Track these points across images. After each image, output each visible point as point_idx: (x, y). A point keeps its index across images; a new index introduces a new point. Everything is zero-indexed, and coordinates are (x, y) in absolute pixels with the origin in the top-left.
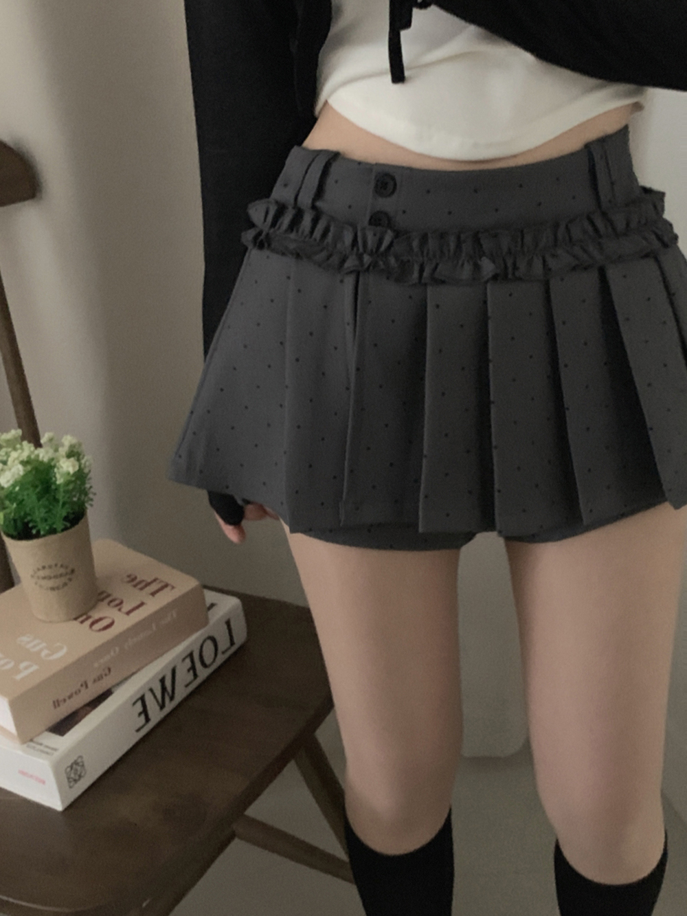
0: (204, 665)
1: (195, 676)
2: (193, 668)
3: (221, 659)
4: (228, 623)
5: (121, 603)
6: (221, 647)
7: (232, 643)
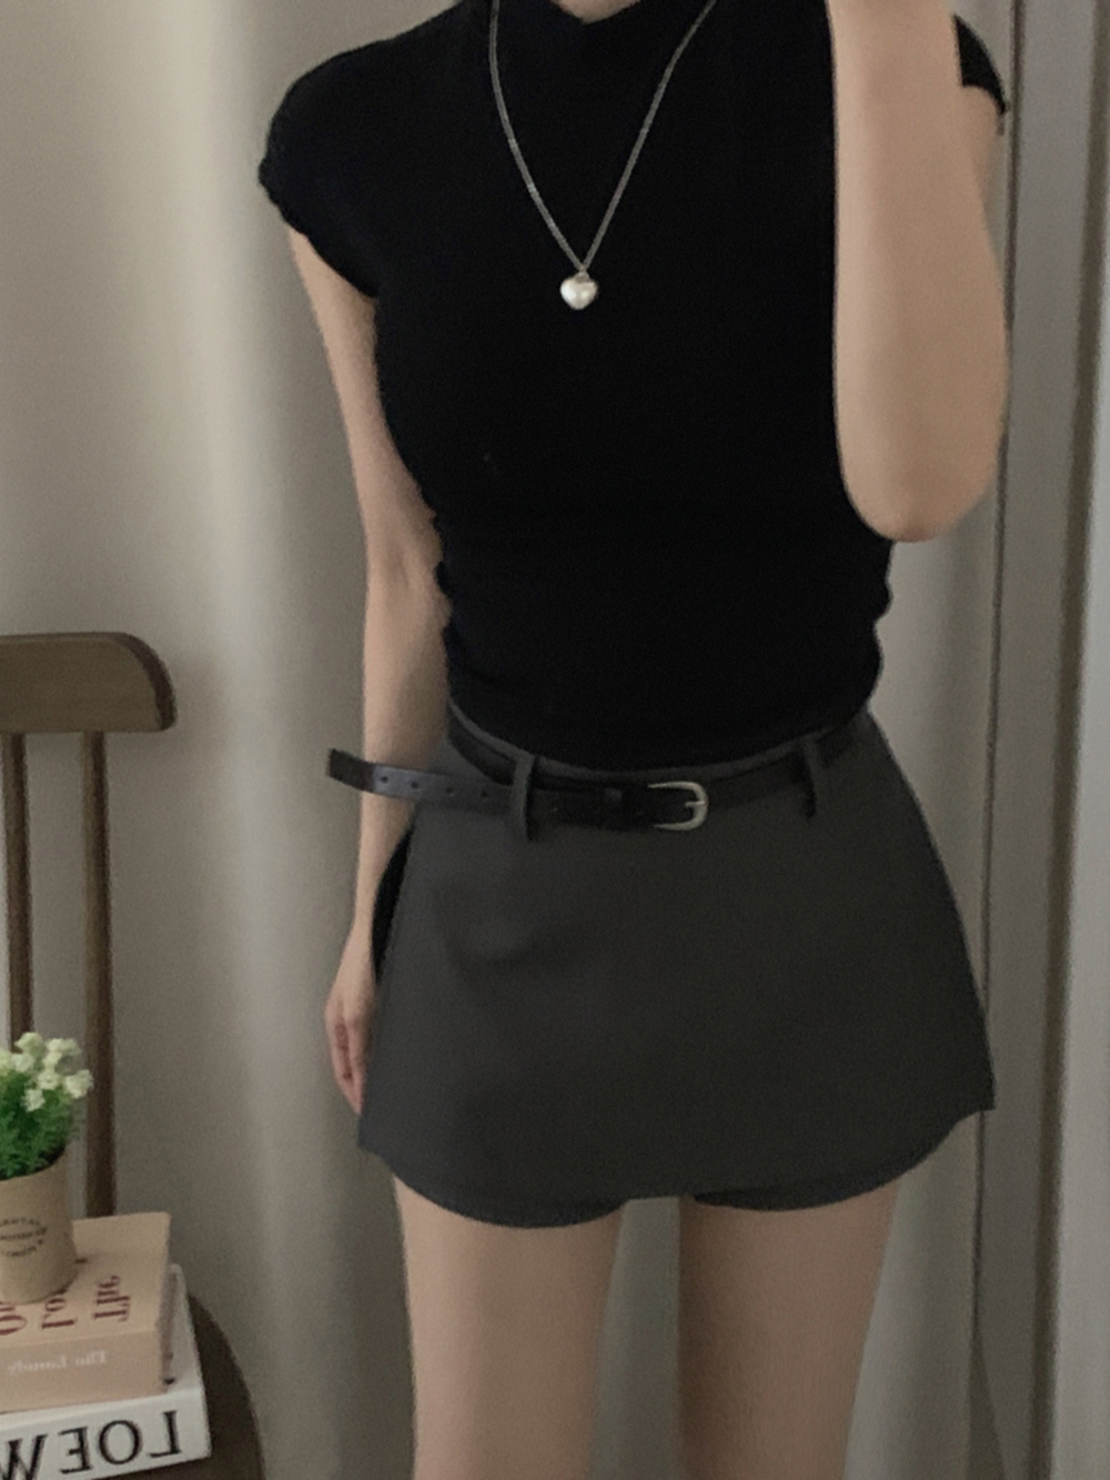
0: (109, 1459)
1: (85, 1466)
2: (81, 1450)
3: (142, 1463)
4: (170, 1417)
6: (146, 1447)
7: (174, 1450)
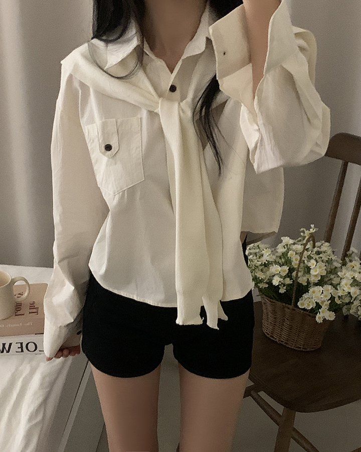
0: (28, 350)
1: (22, 351)
3: (38, 352)
5: (19, 310)
6: (38, 349)
